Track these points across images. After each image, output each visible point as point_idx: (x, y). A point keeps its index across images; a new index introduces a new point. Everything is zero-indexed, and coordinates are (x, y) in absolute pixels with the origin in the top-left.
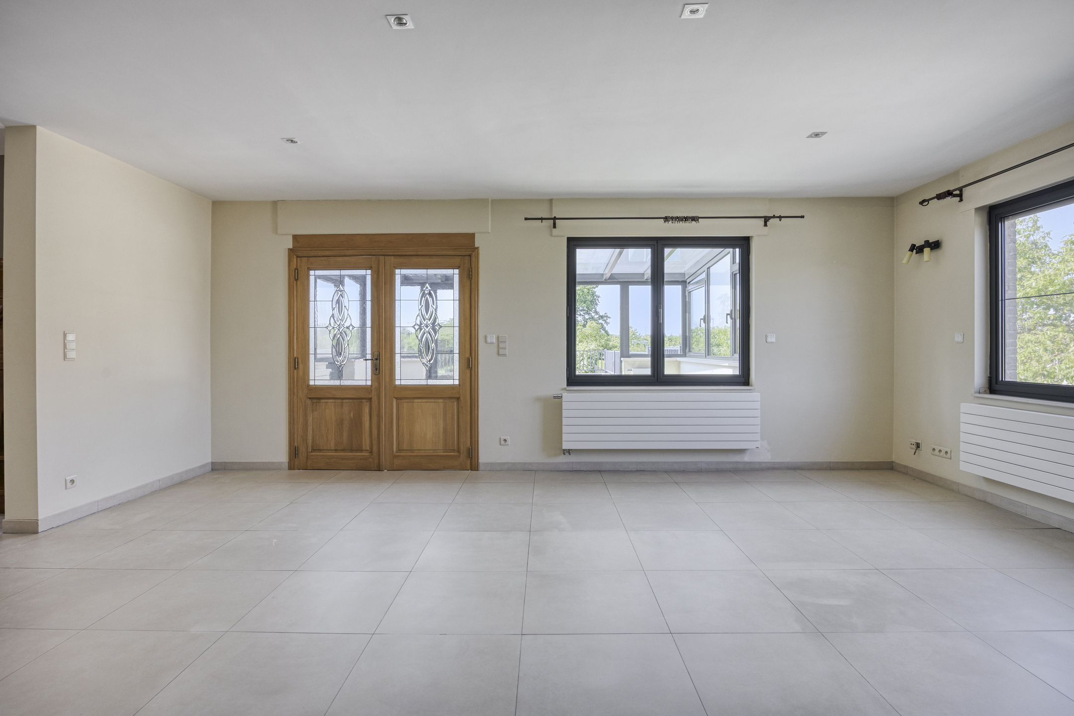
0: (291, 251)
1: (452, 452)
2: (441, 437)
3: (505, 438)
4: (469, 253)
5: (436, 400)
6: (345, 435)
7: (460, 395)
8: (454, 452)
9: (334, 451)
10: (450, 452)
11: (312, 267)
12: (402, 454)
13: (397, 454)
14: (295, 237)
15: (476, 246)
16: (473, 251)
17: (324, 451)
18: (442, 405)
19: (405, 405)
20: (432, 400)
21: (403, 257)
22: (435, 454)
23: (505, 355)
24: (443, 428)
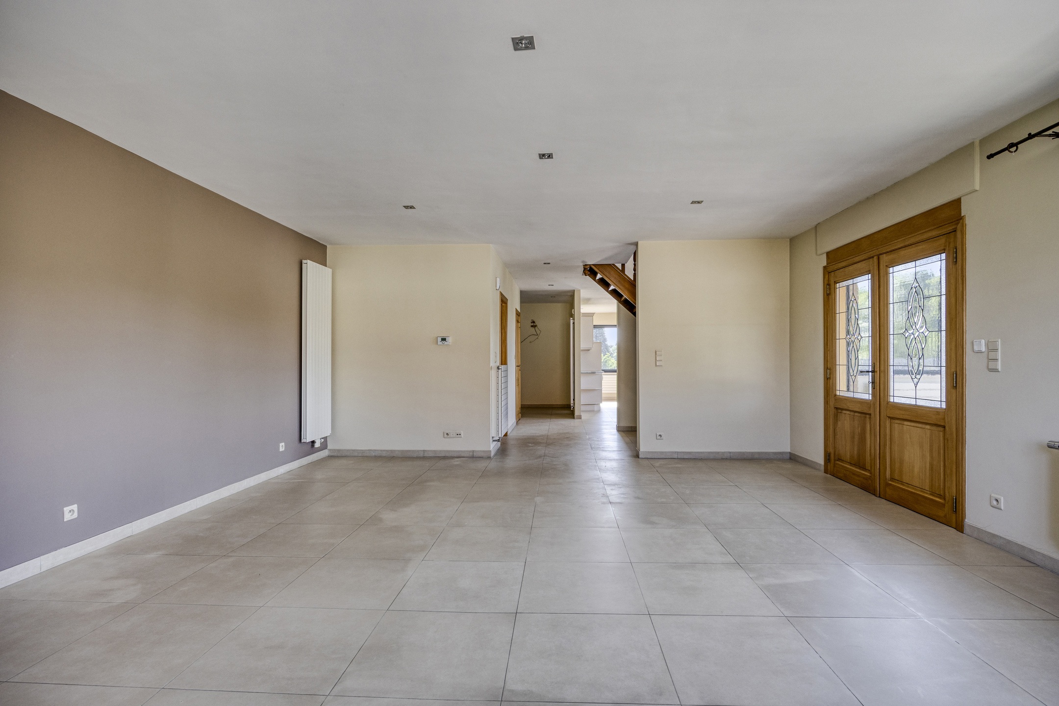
0: (825, 267)
1: (938, 497)
2: (928, 474)
3: (997, 497)
4: (953, 227)
5: (924, 426)
6: (856, 449)
7: (945, 422)
8: (940, 498)
9: (849, 464)
10: (937, 497)
11: (837, 279)
12: (893, 483)
13: (890, 482)
14: (828, 254)
15: (962, 215)
16: (957, 224)
17: (844, 462)
18: (928, 432)
19: (896, 426)
20: (920, 425)
21: (893, 252)
22: (921, 494)
23: (996, 370)
24: (930, 463)
